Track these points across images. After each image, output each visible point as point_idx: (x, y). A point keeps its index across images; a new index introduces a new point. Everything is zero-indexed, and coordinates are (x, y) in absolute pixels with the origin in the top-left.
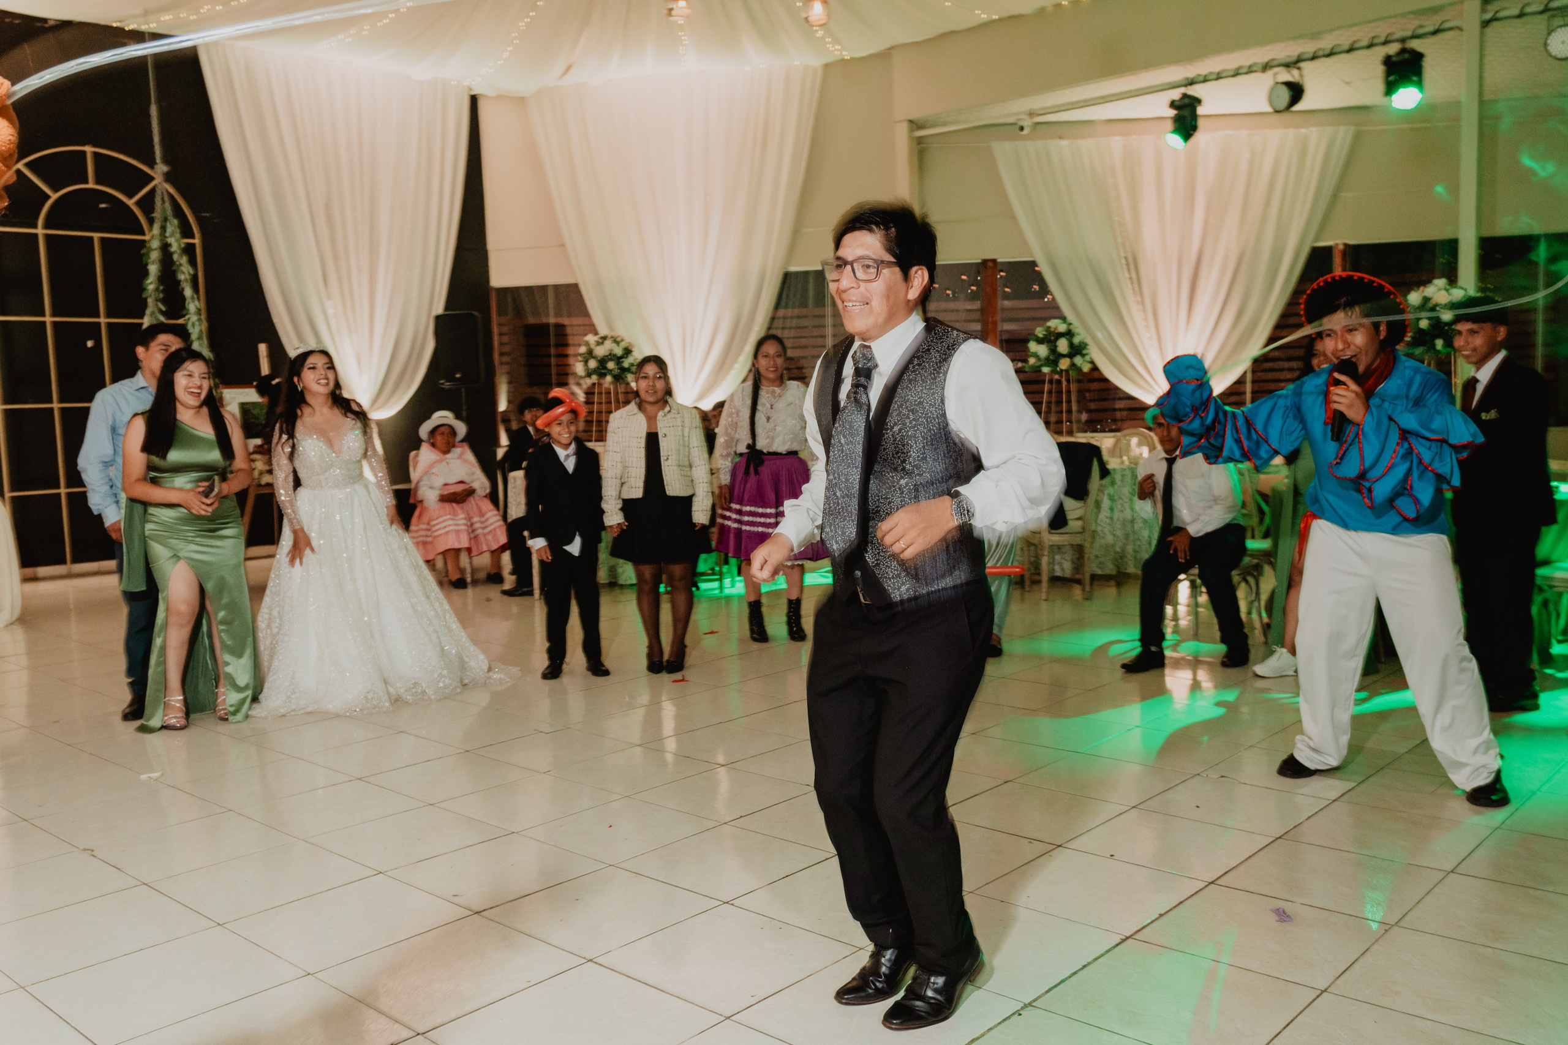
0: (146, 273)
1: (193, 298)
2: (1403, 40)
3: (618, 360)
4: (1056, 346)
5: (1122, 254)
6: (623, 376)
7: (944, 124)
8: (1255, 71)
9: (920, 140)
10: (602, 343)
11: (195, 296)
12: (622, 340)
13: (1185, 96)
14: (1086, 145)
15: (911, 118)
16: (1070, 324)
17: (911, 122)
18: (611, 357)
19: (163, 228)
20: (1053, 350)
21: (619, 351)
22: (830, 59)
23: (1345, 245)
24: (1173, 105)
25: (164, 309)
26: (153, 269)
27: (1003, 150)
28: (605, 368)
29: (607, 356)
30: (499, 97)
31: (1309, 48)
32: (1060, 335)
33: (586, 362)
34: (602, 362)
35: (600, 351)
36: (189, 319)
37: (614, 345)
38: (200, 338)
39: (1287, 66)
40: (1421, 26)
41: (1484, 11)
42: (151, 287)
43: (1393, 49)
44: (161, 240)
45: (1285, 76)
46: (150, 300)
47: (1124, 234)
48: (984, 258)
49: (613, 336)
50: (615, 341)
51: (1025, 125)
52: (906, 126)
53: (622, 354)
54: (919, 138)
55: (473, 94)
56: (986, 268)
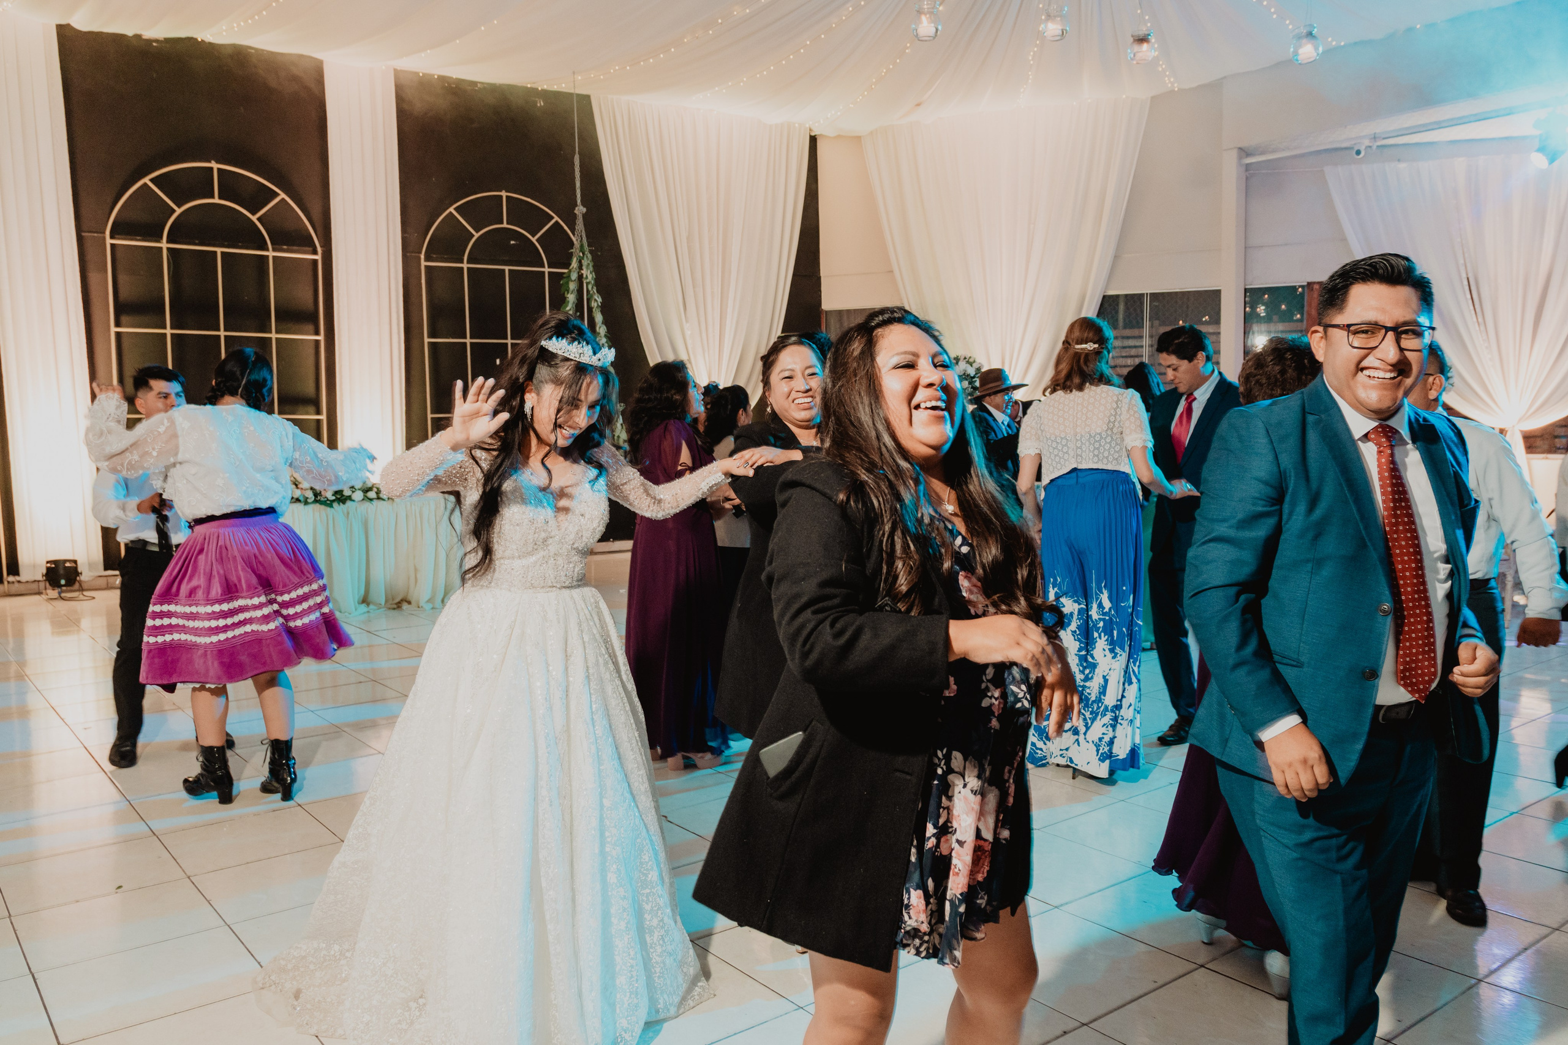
5: (1464, 276)
7: (1277, 150)
9: (1248, 167)
12: (974, 362)
14: (1427, 166)
15: (1240, 145)
17: (1240, 149)
19: (578, 263)
22: (1158, 91)
26: (570, 298)
27: (1336, 175)
30: (839, 137)
44: (578, 273)
47: (1466, 255)
48: (1310, 280)
49: (965, 358)
50: (968, 362)
51: (1362, 149)
52: (1234, 154)
53: (974, 373)
54: (1247, 165)
55: (813, 134)
56: (1312, 290)
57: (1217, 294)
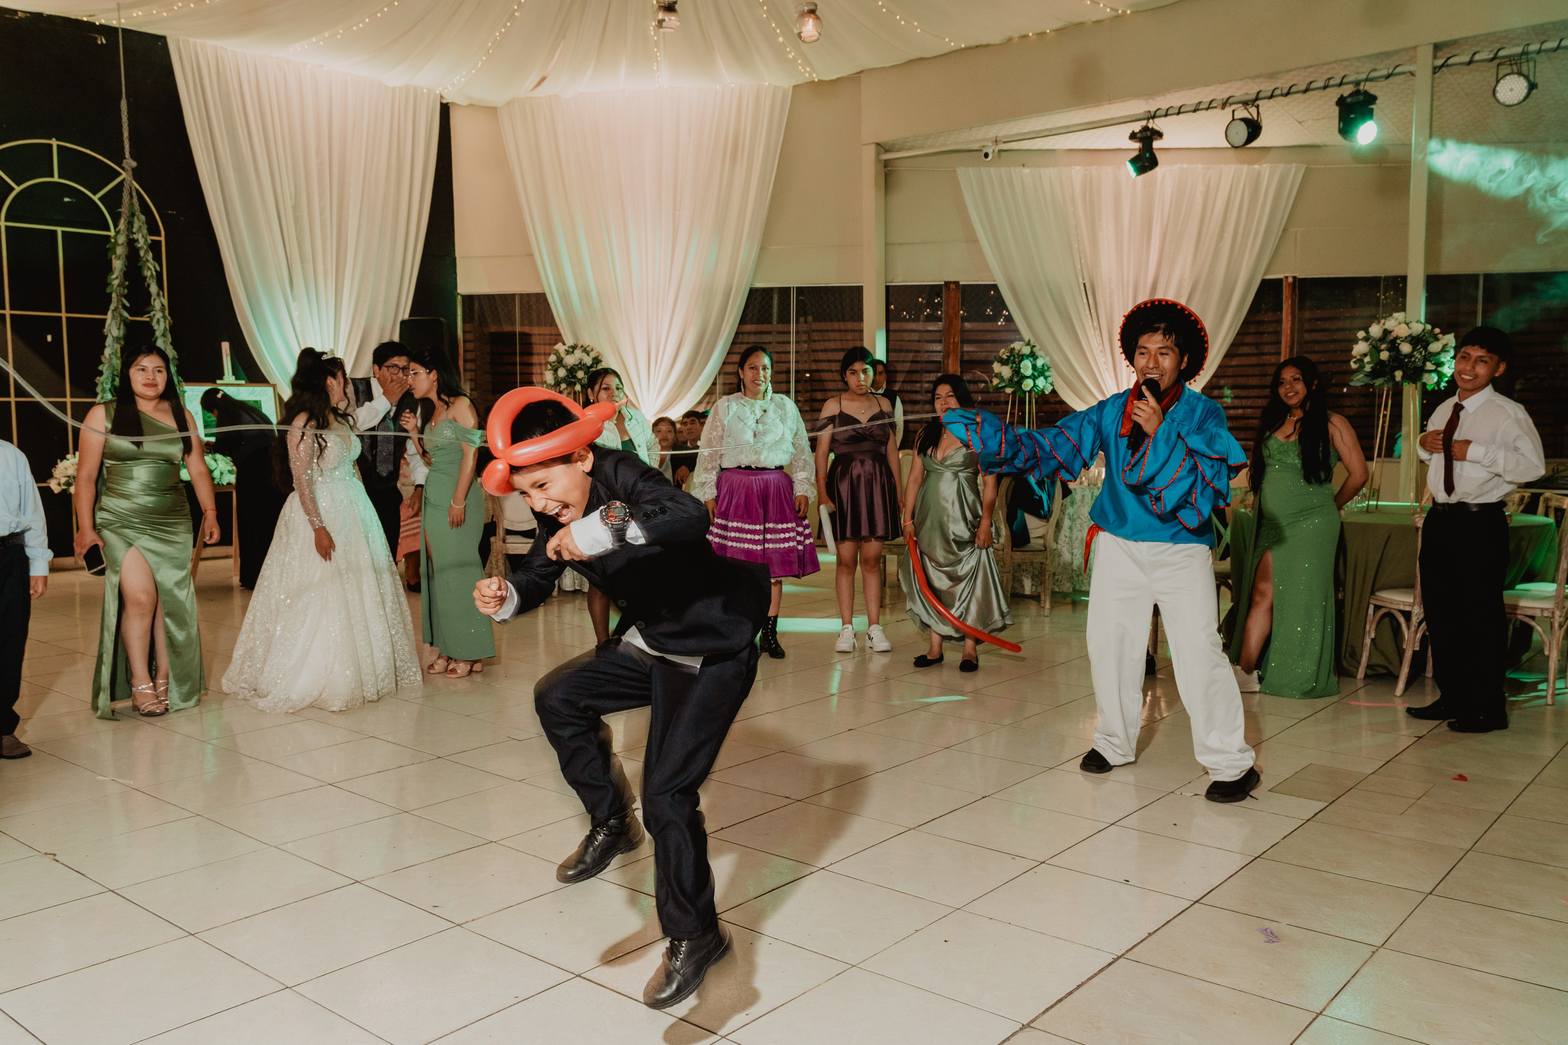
0: (109, 269)
1: (158, 295)
2: (1357, 83)
3: (587, 369)
4: (1020, 368)
5: (1081, 281)
7: (911, 148)
8: (1215, 107)
9: (887, 163)
10: (572, 352)
11: (161, 293)
12: (592, 350)
13: (1145, 129)
14: (1048, 173)
15: (877, 141)
16: (1034, 346)
17: (878, 144)
18: (581, 366)
19: (130, 224)
20: (1017, 372)
21: (588, 361)
22: (801, 81)
23: (1294, 278)
24: (1133, 136)
25: (128, 304)
26: (118, 265)
27: (968, 175)
28: (575, 377)
29: (577, 365)
30: (471, 105)
31: (1267, 87)
32: (1024, 357)
33: (556, 371)
34: (572, 371)
35: (570, 360)
36: (154, 315)
37: (585, 354)
38: (164, 335)
39: (1245, 103)
40: (1375, 70)
41: (1435, 57)
42: (116, 282)
43: (1347, 90)
44: (128, 236)
45: (1242, 113)
46: (114, 295)
47: (1083, 261)
48: (946, 280)
49: (582, 346)
50: (585, 350)
51: (990, 151)
52: (873, 148)
53: (591, 363)
54: (886, 161)
55: (444, 101)
56: (949, 290)
57: (859, 290)
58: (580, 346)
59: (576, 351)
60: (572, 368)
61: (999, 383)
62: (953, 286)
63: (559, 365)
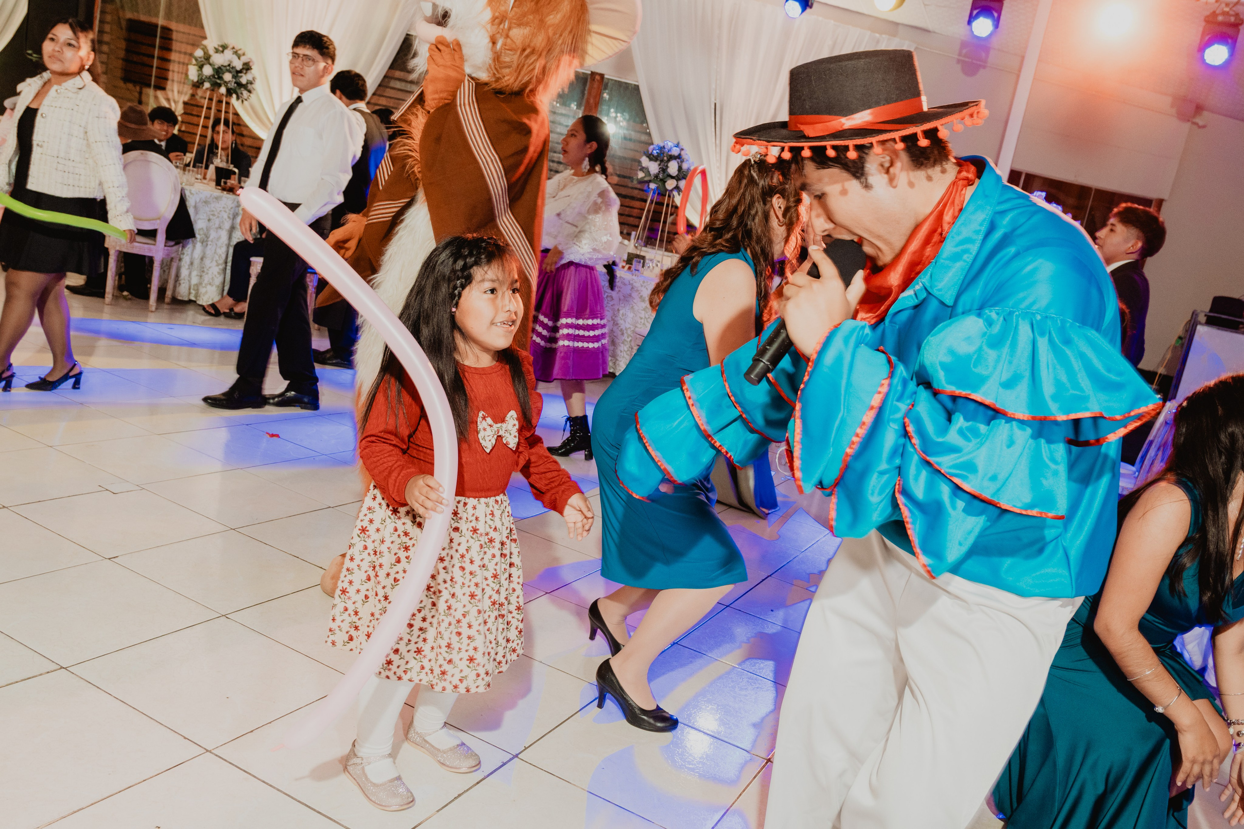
3: (237, 73)
4: (667, 167)
5: (713, 100)
6: (239, 92)
10: (223, 52)
12: (244, 54)
16: (682, 149)
18: (230, 68)
20: (664, 170)
21: (238, 65)
28: (220, 78)
29: (225, 66)
32: (671, 158)
33: (201, 67)
34: (219, 71)
35: (219, 60)
37: (235, 57)
47: (718, 82)
48: (593, 71)
49: (233, 48)
50: (236, 53)
53: (241, 67)
56: (594, 80)
58: (231, 47)
59: (226, 51)
60: (219, 68)
61: (645, 177)
62: (598, 77)
63: (205, 62)
